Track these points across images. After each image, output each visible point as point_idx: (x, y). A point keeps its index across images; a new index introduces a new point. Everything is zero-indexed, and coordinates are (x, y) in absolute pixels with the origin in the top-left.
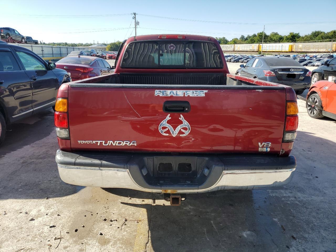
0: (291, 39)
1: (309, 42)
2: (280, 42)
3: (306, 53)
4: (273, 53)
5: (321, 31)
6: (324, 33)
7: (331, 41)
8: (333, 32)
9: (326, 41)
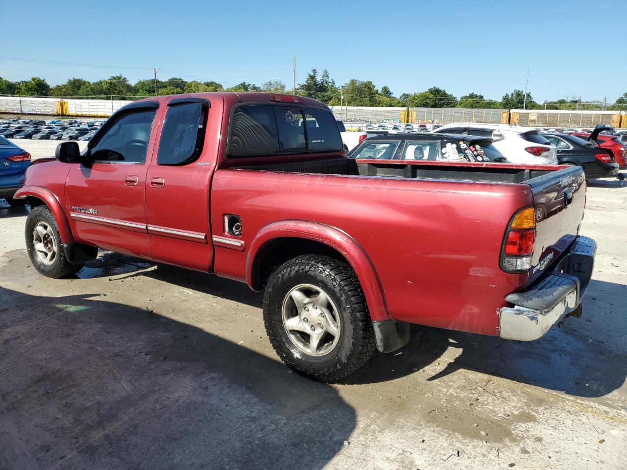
0: (36, 90)
1: (72, 98)
2: (14, 94)
3: (71, 117)
4: (5, 115)
5: (84, 80)
6: (89, 83)
7: (108, 98)
8: (109, 83)
9: (101, 99)
